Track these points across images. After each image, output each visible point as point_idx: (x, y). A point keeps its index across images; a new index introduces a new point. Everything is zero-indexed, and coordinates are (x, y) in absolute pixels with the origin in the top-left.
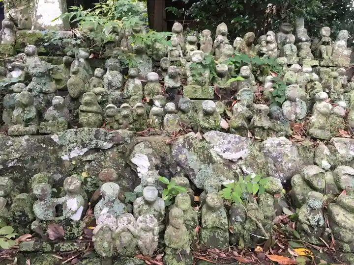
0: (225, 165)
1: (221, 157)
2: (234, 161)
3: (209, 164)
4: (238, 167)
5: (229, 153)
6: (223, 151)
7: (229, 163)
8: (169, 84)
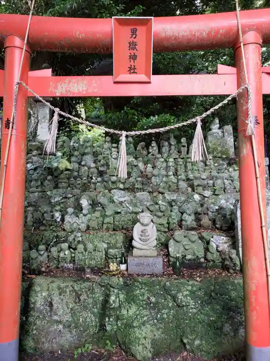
0: (119, 204)
2: (123, 202)
4: (125, 204)
5: (121, 198)
7: (121, 203)
8: (101, 169)
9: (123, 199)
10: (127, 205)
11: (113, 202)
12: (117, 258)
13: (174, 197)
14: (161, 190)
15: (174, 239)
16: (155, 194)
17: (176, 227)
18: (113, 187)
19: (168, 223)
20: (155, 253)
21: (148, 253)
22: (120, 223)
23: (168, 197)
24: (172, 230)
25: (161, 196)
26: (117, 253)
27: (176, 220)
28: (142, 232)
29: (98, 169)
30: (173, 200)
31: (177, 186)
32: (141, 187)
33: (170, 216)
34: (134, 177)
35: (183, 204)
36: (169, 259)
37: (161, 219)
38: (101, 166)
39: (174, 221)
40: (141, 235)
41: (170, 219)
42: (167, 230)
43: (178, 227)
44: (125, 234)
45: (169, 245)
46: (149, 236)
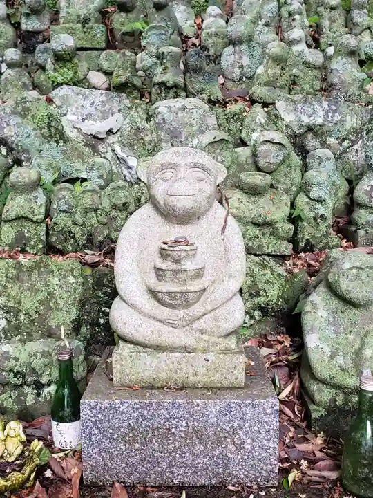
0: (86, 145)
1: (79, 130)
2: (100, 136)
3: (57, 142)
4: (109, 148)
5: (91, 122)
6: (80, 118)
7: (94, 141)
8: (28, 25)
9: (98, 127)
10: (118, 148)
11: (61, 136)
12: (39, 386)
13: (317, 114)
14: (259, 91)
15: (333, 290)
16: (233, 108)
17: (326, 235)
18: (60, 79)
19: (294, 220)
20: (235, 368)
21: (198, 369)
22: (79, 218)
23: (289, 118)
24: (309, 248)
25: (259, 113)
26: (38, 362)
27: (331, 204)
28: (164, 254)
29: (17, 26)
30: (310, 129)
31: (324, 79)
32: (180, 80)
33: (304, 188)
34: (153, 50)
35: (353, 143)
36: (302, 385)
37: (261, 201)
38: (27, 15)
39: (321, 210)
40: (159, 272)
41: (302, 200)
42: (286, 248)
43: (334, 238)
44: (94, 265)
45: (307, 321)
46: (199, 274)
